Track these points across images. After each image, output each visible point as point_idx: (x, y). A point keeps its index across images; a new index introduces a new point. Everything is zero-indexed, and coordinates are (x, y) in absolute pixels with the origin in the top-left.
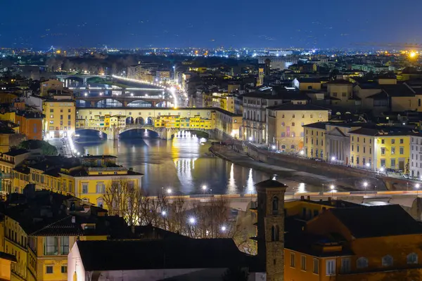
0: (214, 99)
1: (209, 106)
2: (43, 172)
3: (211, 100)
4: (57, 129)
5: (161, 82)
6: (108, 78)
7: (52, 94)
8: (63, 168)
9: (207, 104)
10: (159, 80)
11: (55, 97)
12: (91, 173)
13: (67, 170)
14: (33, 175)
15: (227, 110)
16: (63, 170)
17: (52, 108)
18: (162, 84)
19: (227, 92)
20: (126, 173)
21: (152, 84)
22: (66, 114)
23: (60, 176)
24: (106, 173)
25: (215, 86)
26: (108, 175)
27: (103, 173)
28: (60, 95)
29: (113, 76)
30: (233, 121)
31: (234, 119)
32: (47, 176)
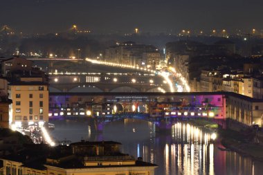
0: (225, 82)
1: (218, 90)
2: (21, 164)
3: (220, 83)
4: (25, 119)
5: (149, 66)
6: (81, 63)
7: (17, 75)
8: (49, 158)
9: (215, 88)
10: (146, 64)
11: (23, 79)
12: (87, 164)
13: (55, 161)
14: (8, 169)
15: (243, 94)
16: (49, 160)
17: (18, 93)
18: (150, 68)
19: (242, 73)
20: (133, 163)
21: (138, 68)
22: (36, 101)
23: (46, 169)
24: (107, 164)
25: (226, 66)
26: (110, 166)
27: (104, 164)
28: (28, 76)
29: (88, 59)
30: (254, 108)
31: (254, 105)
32: (27, 169)
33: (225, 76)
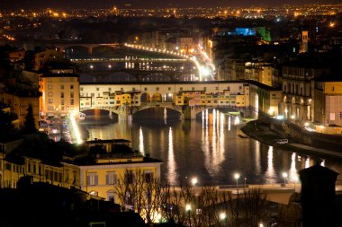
0: (247, 70)
3: (243, 71)
5: (182, 51)
7: (49, 67)
8: (65, 155)
9: (238, 76)
10: (180, 48)
11: (54, 71)
12: (99, 162)
13: (71, 158)
16: (65, 158)
17: (50, 84)
18: (183, 53)
19: (262, 61)
20: (141, 160)
21: (172, 53)
22: (67, 92)
23: (62, 166)
25: (249, 54)
26: (120, 163)
29: (126, 45)
30: (271, 96)
31: (271, 93)
32: (46, 166)
33: (248, 64)
